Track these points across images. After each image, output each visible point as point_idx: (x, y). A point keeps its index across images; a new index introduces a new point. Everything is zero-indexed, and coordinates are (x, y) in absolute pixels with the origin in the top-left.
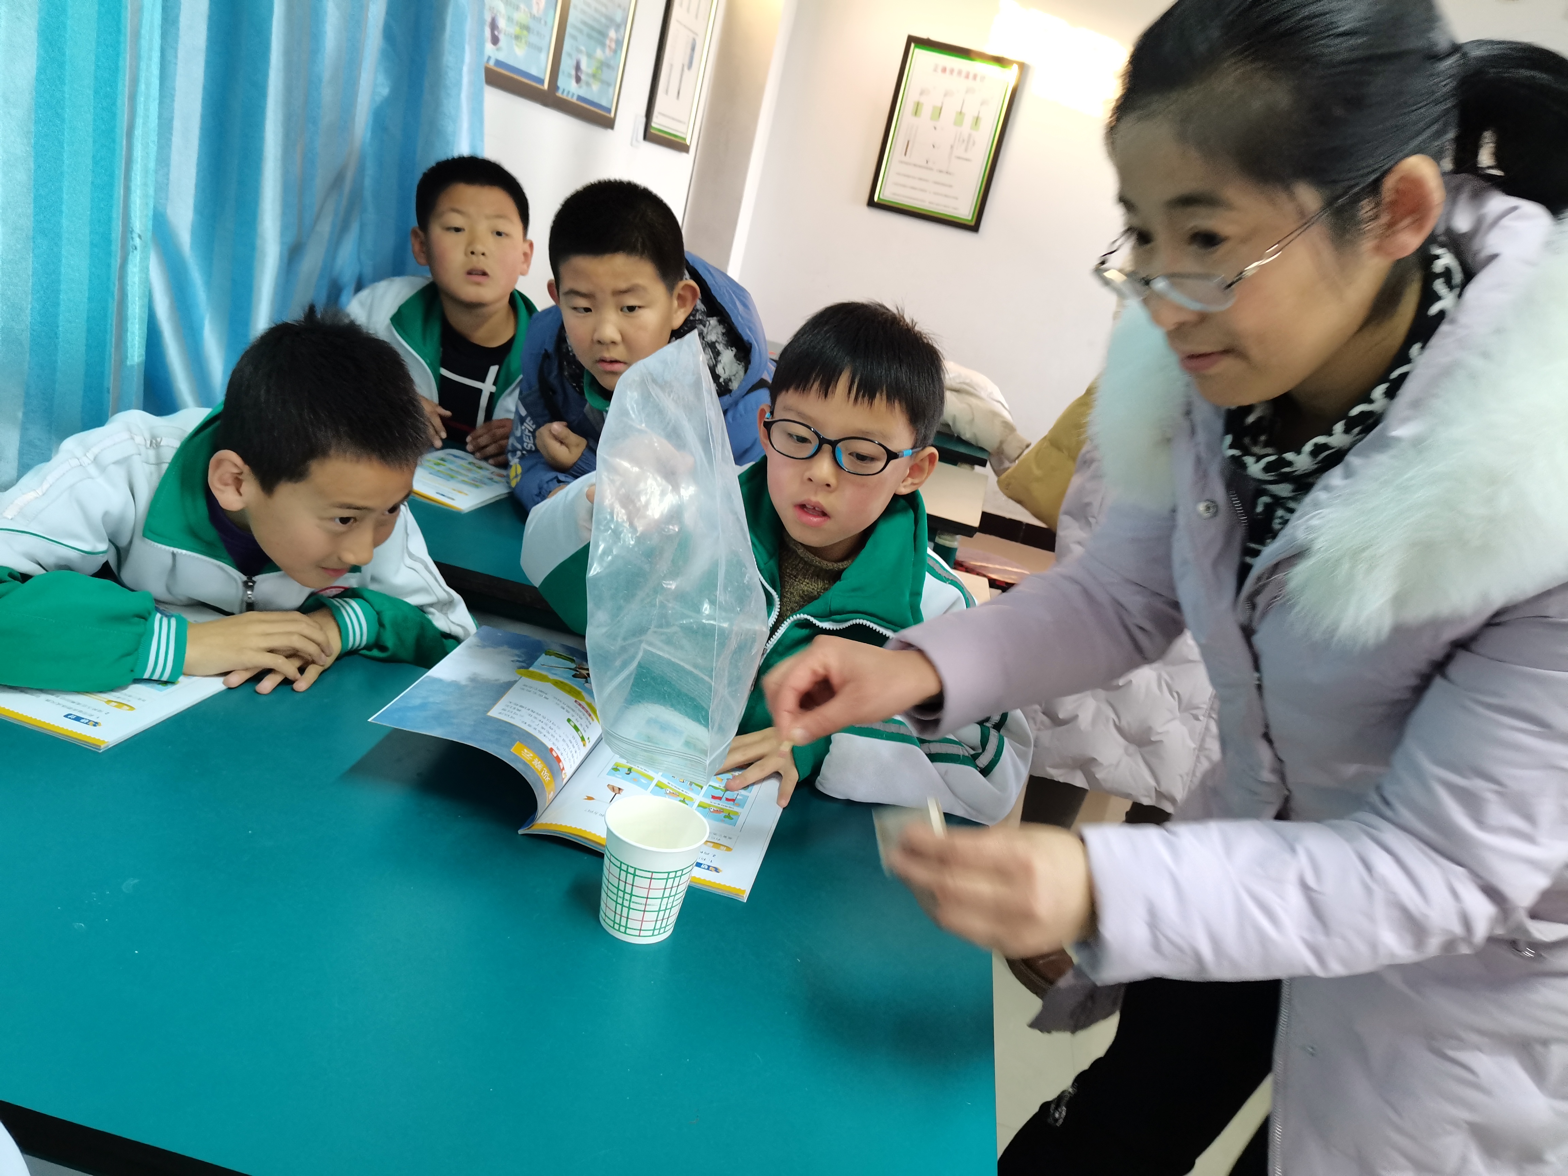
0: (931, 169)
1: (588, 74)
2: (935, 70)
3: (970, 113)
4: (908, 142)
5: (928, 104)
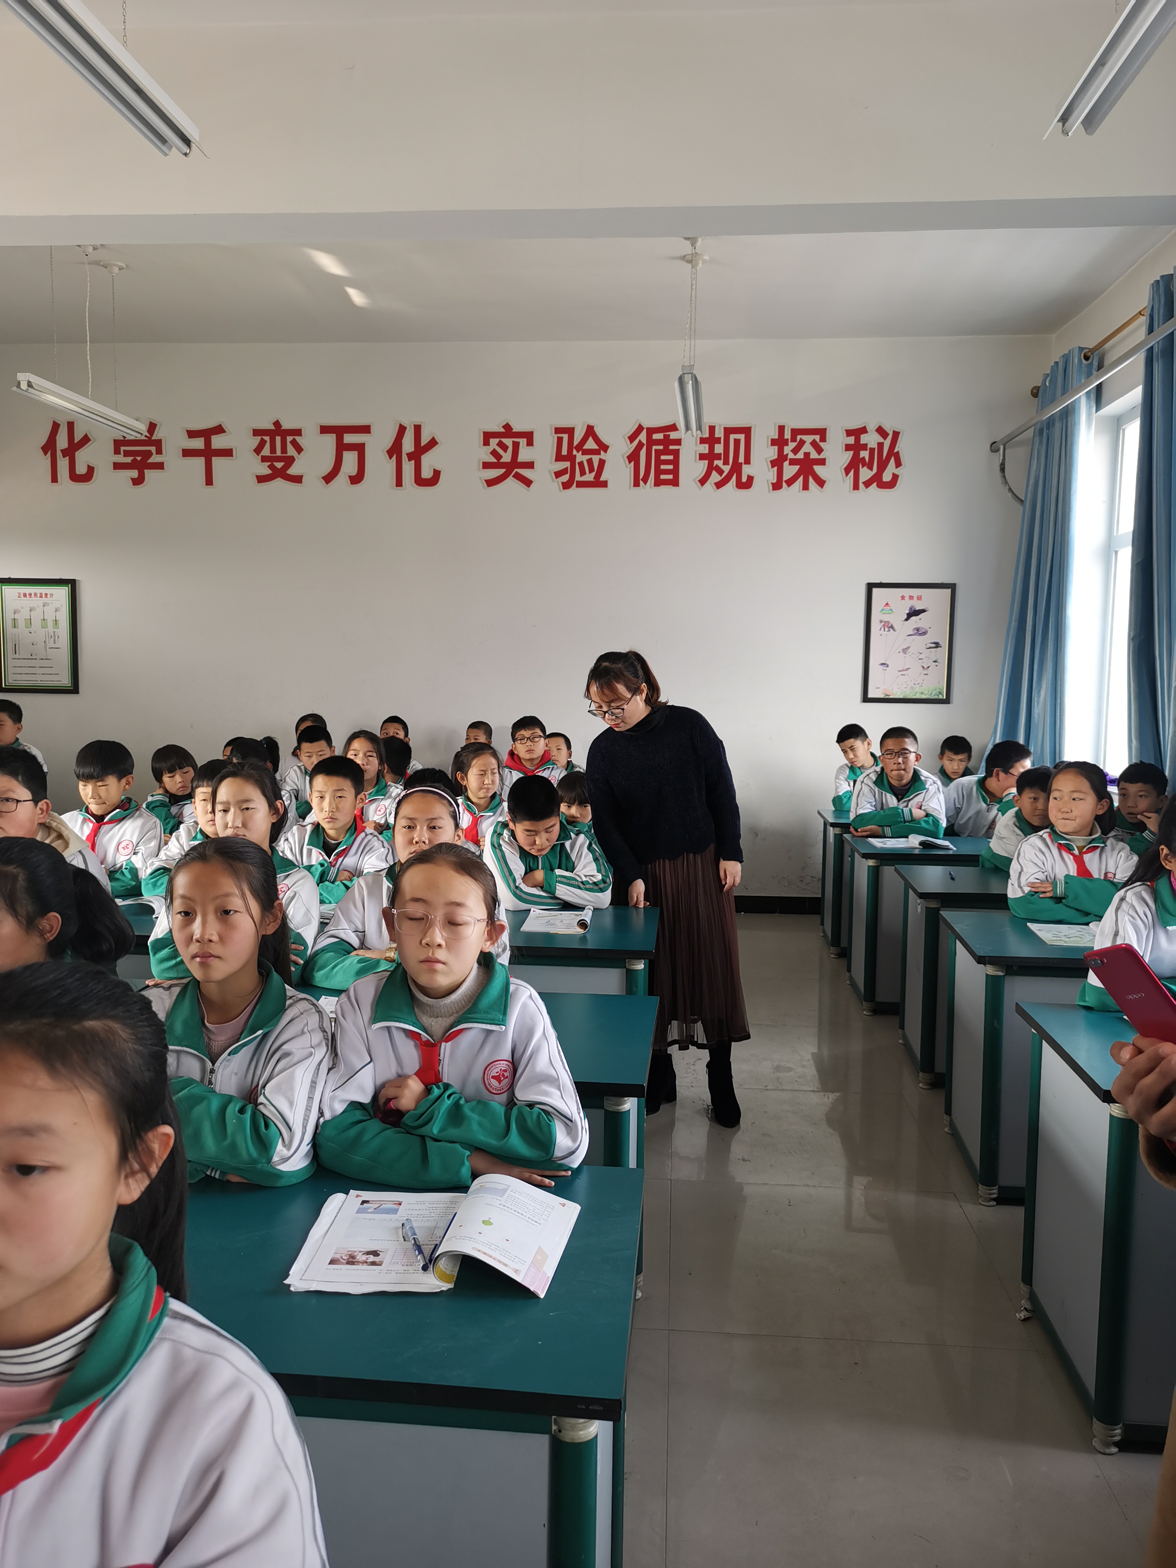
0: (35, 659)
2: (18, 598)
3: (50, 618)
4: (15, 645)
5: (21, 618)
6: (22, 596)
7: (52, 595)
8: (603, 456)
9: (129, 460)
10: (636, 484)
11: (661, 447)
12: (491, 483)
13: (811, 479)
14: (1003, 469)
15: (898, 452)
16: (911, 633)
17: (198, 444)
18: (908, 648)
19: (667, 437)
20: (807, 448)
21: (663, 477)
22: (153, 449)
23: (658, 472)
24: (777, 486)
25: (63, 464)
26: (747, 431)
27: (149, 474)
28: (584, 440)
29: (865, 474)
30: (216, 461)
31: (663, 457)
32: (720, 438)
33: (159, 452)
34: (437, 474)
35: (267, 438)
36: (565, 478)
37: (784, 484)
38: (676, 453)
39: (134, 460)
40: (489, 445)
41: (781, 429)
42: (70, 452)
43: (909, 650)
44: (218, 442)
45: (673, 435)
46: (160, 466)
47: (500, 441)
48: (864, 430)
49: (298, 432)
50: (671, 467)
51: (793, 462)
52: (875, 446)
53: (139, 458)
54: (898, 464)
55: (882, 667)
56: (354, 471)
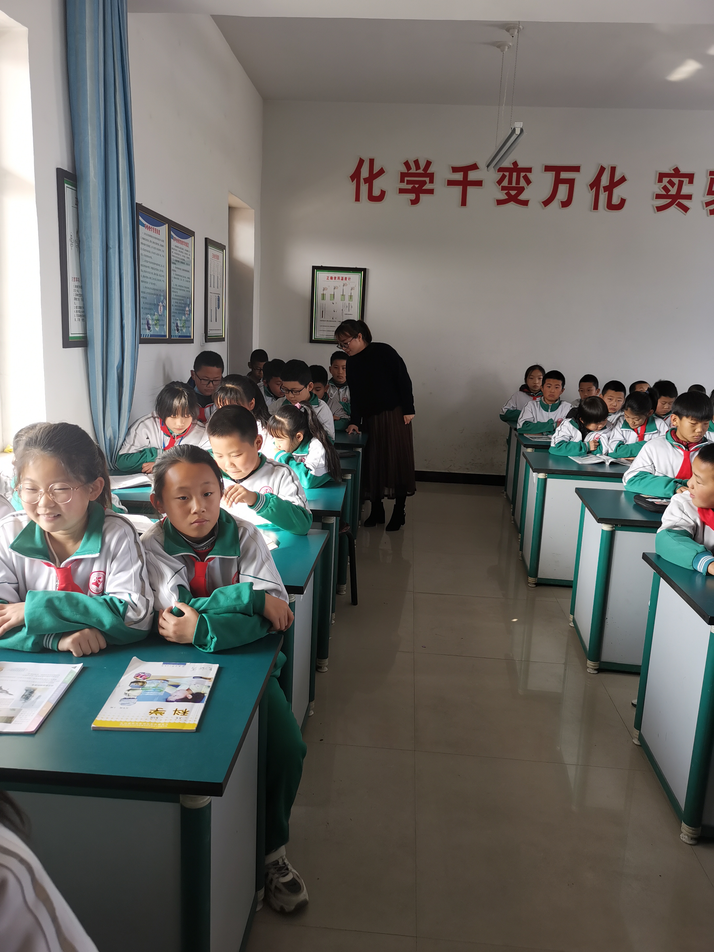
1: (181, 327)
2: (327, 279)
3: (347, 294)
4: (323, 311)
5: (328, 294)
6: (329, 278)
7: (349, 279)
9: (410, 187)
17: (459, 176)
22: (427, 180)
25: (364, 188)
27: (423, 197)
30: (470, 189)
33: (431, 181)
35: (507, 174)
36: (712, 207)
39: (414, 187)
40: (662, 182)
42: (369, 181)
44: (473, 176)
46: (431, 192)
47: (670, 179)
49: (529, 170)
53: (417, 186)
56: (565, 199)
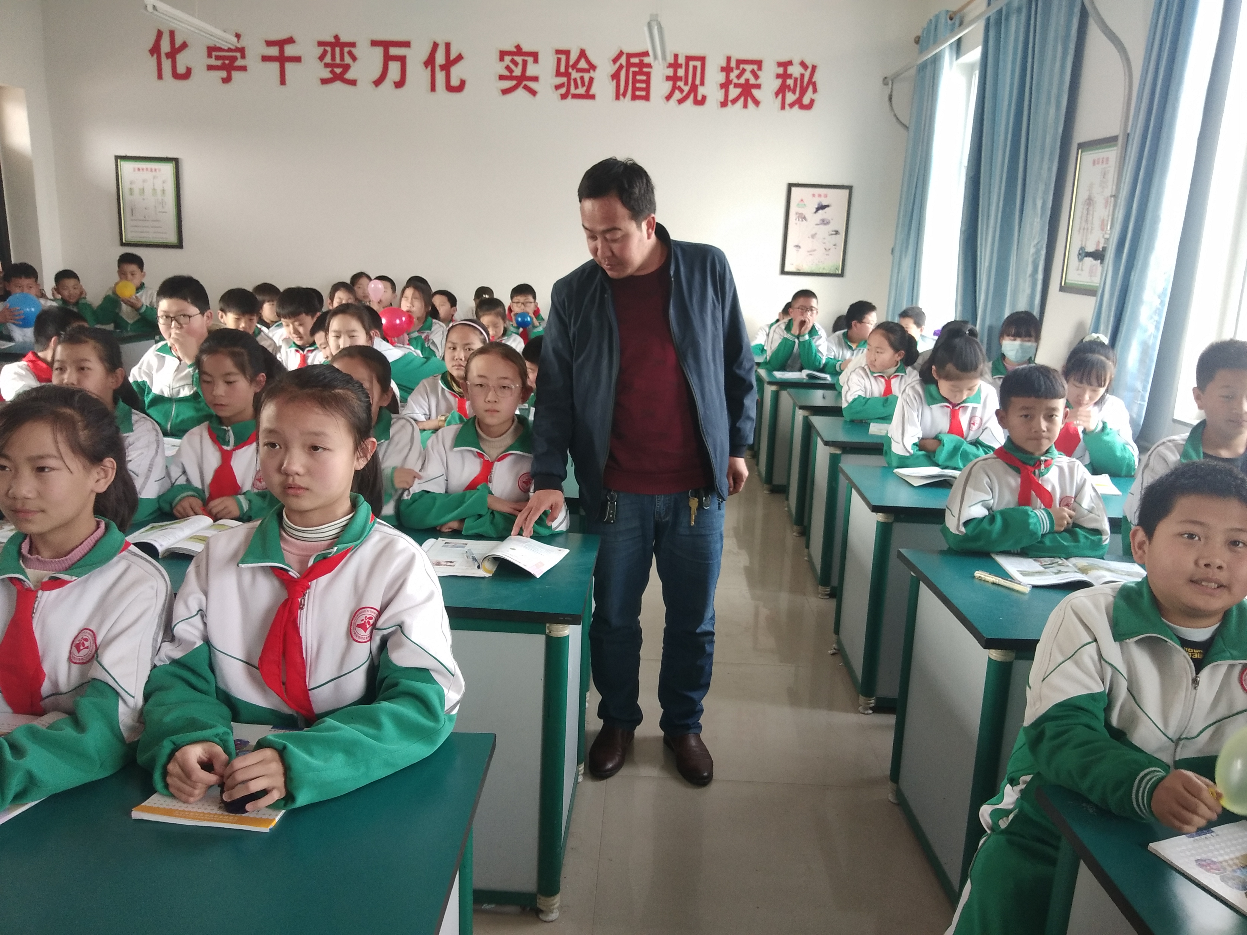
0: (148, 221)
2: (134, 170)
3: (159, 187)
4: (132, 208)
5: (136, 188)
6: (136, 170)
7: (160, 170)
8: (592, 74)
9: (219, 63)
10: (617, 98)
11: (637, 69)
12: (505, 92)
13: (750, 101)
14: (890, 99)
15: (815, 82)
16: (818, 222)
17: (274, 51)
18: (816, 234)
19: (641, 61)
20: (748, 75)
21: (638, 93)
23: (635, 89)
24: (724, 104)
25: (167, 64)
26: (702, 59)
27: (234, 74)
28: (578, 61)
29: (790, 97)
30: (289, 66)
31: (638, 77)
32: (681, 65)
33: (243, 56)
34: (462, 84)
35: (329, 49)
36: (563, 90)
37: (729, 103)
38: (648, 74)
39: (224, 64)
40: (503, 61)
41: (729, 59)
42: (172, 55)
43: (817, 236)
44: (289, 51)
45: (646, 60)
46: (244, 68)
47: (513, 59)
48: (790, 63)
49: (353, 45)
50: (644, 85)
51: (737, 86)
52: (798, 76)
53: (227, 62)
54: (815, 91)
55: (795, 248)
56: (397, 78)
